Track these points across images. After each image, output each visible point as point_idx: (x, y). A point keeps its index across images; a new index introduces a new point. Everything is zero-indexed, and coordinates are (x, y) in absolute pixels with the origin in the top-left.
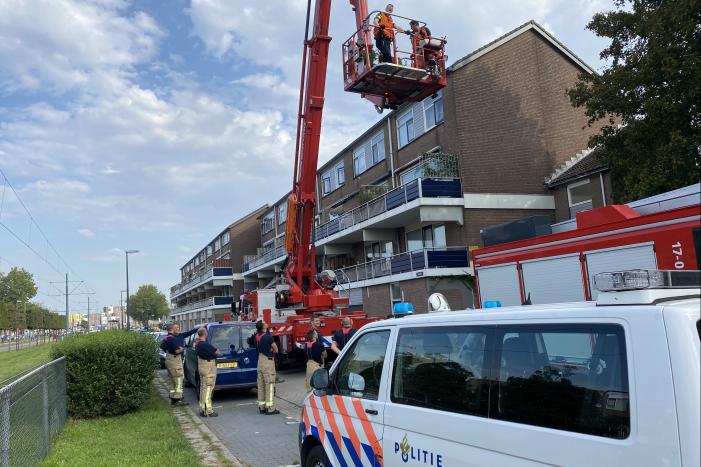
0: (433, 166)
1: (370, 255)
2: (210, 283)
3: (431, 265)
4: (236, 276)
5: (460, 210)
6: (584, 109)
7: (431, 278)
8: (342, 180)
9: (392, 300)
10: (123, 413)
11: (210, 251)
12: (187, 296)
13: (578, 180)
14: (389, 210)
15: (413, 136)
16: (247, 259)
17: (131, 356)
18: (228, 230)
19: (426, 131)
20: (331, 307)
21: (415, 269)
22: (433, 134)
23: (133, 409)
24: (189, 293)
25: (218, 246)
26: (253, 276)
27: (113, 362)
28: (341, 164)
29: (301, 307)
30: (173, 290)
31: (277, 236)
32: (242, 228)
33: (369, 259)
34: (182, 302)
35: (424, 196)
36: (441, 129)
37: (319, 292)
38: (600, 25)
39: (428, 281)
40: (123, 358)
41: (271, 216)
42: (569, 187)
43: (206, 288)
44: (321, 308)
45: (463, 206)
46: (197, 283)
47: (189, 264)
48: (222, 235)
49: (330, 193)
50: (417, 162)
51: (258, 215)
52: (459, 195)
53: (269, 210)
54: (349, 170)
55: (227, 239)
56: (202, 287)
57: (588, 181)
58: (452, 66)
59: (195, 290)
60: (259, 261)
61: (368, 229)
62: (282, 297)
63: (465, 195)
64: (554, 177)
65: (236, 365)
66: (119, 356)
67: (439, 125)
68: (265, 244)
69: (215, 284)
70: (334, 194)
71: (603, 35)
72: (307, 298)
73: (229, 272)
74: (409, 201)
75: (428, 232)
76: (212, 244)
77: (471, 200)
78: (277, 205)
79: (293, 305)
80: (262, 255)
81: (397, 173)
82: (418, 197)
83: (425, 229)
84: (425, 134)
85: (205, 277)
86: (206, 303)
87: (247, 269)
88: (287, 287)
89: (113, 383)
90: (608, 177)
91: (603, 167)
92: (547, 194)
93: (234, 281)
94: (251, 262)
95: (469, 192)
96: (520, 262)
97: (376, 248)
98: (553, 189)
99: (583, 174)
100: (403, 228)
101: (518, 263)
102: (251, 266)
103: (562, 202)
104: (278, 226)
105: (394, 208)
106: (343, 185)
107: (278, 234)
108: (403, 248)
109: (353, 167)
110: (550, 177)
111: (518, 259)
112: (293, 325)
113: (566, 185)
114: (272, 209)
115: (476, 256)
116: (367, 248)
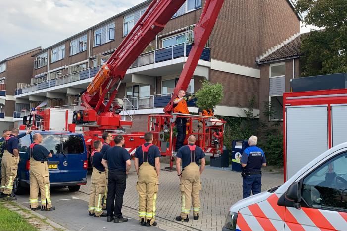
1: (130, 94)
4: (8, 98)
5: (207, 70)
8: (112, 37)
13: (278, 62)
14: (156, 62)
16: (20, 86)
18: (5, 61)
19: (187, 12)
20: (118, 127)
22: (192, 15)
26: (26, 99)
28: (113, 25)
29: (95, 124)
31: (49, 72)
32: (15, 61)
33: (128, 96)
35: (187, 56)
36: (199, 13)
37: (110, 115)
41: (45, 55)
42: (271, 65)
44: (110, 127)
45: (210, 68)
49: (100, 45)
50: (185, 30)
51: (33, 54)
52: (208, 60)
53: (41, 51)
54: (119, 30)
57: (284, 63)
60: (32, 88)
62: (79, 115)
63: (212, 60)
64: (262, 58)
65: (56, 166)
67: (197, 9)
70: (102, 47)
72: (100, 119)
73: (2, 94)
74: (175, 58)
77: (216, 64)
78: (51, 48)
79: (87, 122)
80: (35, 84)
81: (160, 38)
82: (183, 56)
83: (177, 79)
84: (185, 14)
87: (20, 93)
90: (298, 63)
91: (296, 56)
92: (256, 68)
93: (6, 101)
94: (24, 88)
95: (214, 58)
96: (331, 105)
97: (136, 89)
98: (260, 66)
99: (281, 58)
100: (161, 77)
101: (329, 105)
102: (23, 91)
103: (265, 74)
104: (51, 64)
105: (160, 62)
106: (113, 40)
107: (50, 69)
108: (159, 90)
109: (122, 28)
110: (259, 57)
111: (329, 103)
112: (92, 138)
113: (269, 64)
114: (46, 50)
115: (287, 98)
116: (128, 88)
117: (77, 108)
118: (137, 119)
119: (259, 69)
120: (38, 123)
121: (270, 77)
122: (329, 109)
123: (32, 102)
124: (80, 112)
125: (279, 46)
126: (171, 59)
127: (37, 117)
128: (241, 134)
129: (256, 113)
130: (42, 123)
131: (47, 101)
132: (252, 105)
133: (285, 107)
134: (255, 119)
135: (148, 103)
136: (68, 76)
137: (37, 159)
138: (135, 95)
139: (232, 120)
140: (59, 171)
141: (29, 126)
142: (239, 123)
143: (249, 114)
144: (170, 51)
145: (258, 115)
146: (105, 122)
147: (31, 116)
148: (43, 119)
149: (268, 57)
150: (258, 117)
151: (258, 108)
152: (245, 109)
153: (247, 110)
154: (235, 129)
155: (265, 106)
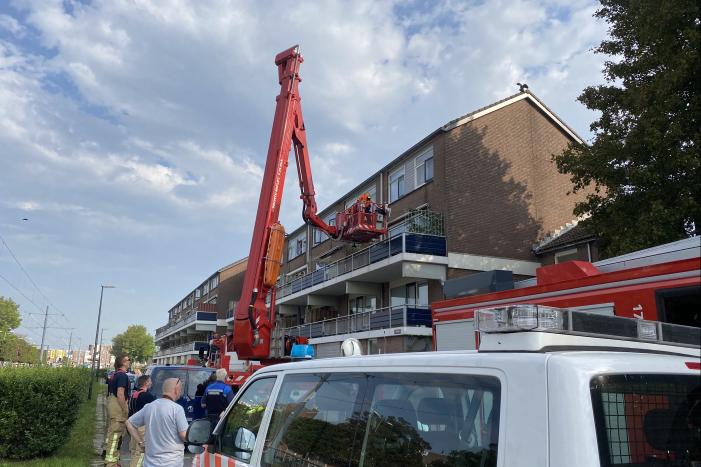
0: (418, 222)
1: (354, 309)
2: (193, 327)
3: (410, 323)
4: (219, 322)
5: (443, 269)
6: (570, 175)
7: (409, 337)
10: (32, 457)
11: (198, 295)
12: (170, 339)
13: (566, 249)
14: (372, 263)
15: (404, 192)
17: (50, 392)
18: (217, 274)
19: (416, 188)
21: (393, 326)
22: (423, 191)
23: (45, 454)
24: (173, 336)
25: (207, 289)
27: (28, 398)
30: (159, 331)
32: (230, 273)
34: (166, 344)
35: (407, 251)
36: (430, 187)
38: (591, 98)
39: (405, 340)
40: (40, 395)
42: (557, 255)
43: (189, 332)
45: (446, 265)
46: (181, 326)
47: (177, 306)
48: (211, 279)
52: (444, 254)
55: (215, 283)
56: (184, 331)
57: (575, 251)
58: (445, 126)
59: (178, 333)
61: (352, 281)
63: (450, 254)
64: (542, 244)
66: (37, 392)
67: (429, 182)
69: (197, 328)
70: (323, 246)
71: (594, 108)
73: (213, 318)
74: (393, 255)
75: (412, 288)
76: (201, 287)
77: (456, 260)
82: (401, 252)
83: (408, 285)
84: (414, 191)
85: (190, 320)
86: (187, 348)
87: (232, 315)
89: (24, 421)
90: (595, 246)
91: (591, 237)
92: (532, 261)
93: (217, 327)
95: (452, 251)
97: (361, 302)
98: (539, 257)
99: (571, 243)
105: (378, 261)
108: (386, 302)
110: (538, 244)
113: (553, 254)
115: (436, 310)
116: (351, 301)
119: (538, 261)
120: (214, 356)
133: (434, 323)
144: (387, 245)
149: (554, 241)
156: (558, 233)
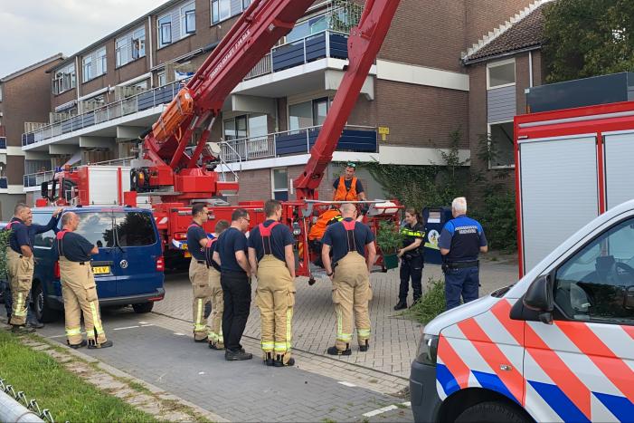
0: (343, 18)
1: (230, 132)
4: (11, 151)
5: (371, 82)
8: (192, 27)
9: (273, 190)
13: (500, 58)
14: (276, 71)
16: (30, 127)
20: (214, 195)
26: (43, 151)
28: (191, 5)
29: (171, 191)
31: (80, 99)
32: (18, 83)
33: (227, 138)
35: (331, 56)
37: (198, 172)
41: (70, 69)
42: (489, 66)
44: (200, 194)
45: (375, 76)
49: (171, 45)
51: (48, 68)
53: (63, 62)
54: (203, 14)
57: (513, 61)
60: (53, 131)
61: (240, 95)
62: (141, 176)
63: (379, 62)
65: (107, 269)
68: (57, 108)
70: (173, 47)
72: (181, 181)
73: (1, 144)
74: (309, 61)
75: (320, 106)
78: (81, 55)
79: (158, 187)
80: (57, 123)
82: (325, 56)
83: (316, 101)
87: (32, 141)
88: (149, 164)
90: (538, 58)
91: (534, 45)
92: (461, 72)
93: (8, 157)
94: (38, 131)
95: (383, 58)
96: (603, 134)
97: (242, 122)
98: (469, 67)
99: (508, 51)
100: (285, 98)
101: (599, 134)
102: (37, 137)
103: (477, 83)
104: (82, 84)
105: (282, 69)
106: (193, 34)
107: (82, 95)
108: (283, 124)
109: (209, 10)
110: (466, 52)
111: (599, 130)
112: (169, 216)
113: (485, 64)
114: (72, 60)
115: (521, 125)
116: (226, 121)
117: (135, 164)
118: (247, 178)
119: (467, 73)
120: (69, 194)
121: (488, 88)
122: (600, 141)
123: (55, 156)
124: (142, 170)
125: (503, 29)
126: (302, 63)
127: (66, 184)
128: (437, 196)
129: (464, 156)
130: (77, 194)
131: (82, 153)
132: (455, 142)
133: (519, 142)
134: (462, 168)
135: (265, 147)
136: (116, 105)
137: (72, 258)
138: (241, 133)
139: (420, 172)
140: (114, 278)
141: (52, 200)
142: (434, 176)
143: (451, 159)
144: (300, 48)
145: (467, 161)
146: (189, 186)
147: (55, 182)
148: (77, 187)
149: (484, 49)
150: (468, 164)
151: (466, 147)
152: (443, 150)
153: (447, 151)
154: (425, 189)
155: (481, 142)
156: (492, 37)
